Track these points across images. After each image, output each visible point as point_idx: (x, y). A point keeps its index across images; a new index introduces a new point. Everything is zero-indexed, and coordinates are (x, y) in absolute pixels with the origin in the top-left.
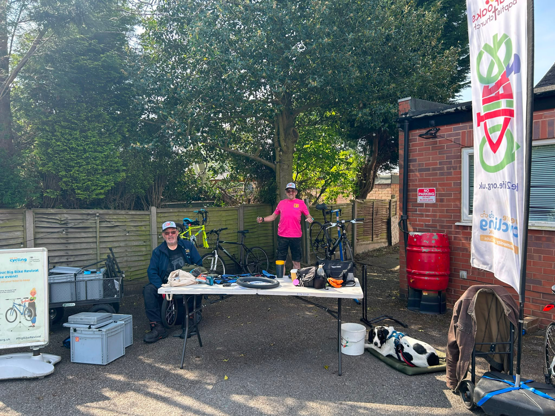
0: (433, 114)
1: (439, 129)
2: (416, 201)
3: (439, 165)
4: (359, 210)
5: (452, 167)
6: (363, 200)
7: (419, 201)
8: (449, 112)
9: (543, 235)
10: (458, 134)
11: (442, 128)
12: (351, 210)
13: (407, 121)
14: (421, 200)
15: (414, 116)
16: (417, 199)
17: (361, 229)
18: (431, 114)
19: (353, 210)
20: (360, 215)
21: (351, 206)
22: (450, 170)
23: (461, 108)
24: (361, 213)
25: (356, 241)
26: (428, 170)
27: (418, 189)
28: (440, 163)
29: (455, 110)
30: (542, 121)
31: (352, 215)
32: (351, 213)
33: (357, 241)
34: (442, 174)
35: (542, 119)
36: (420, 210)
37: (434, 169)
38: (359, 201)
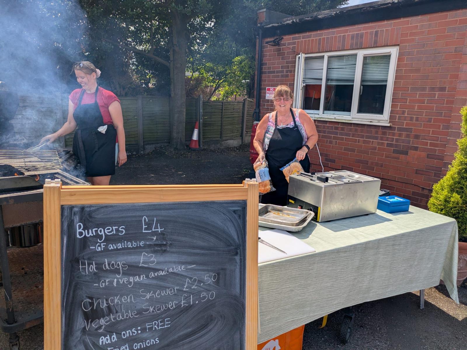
0: (278, 25)
1: (283, 38)
2: (265, 98)
3: (281, 69)
4: (249, 107)
5: (289, 70)
6: (253, 99)
7: (267, 98)
8: (288, 23)
9: (340, 126)
10: (294, 43)
11: (285, 37)
12: (242, 107)
13: (260, 30)
14: (268, 97)
15: (265, 26)
16: (265, 96)
17: (250, 123)
18: (276, 25)
19: (243, 107)
20: (249, 111)
21: (242, 103)
22: (288, 73)
23: (296, 20)
24: (251, 109)
25: (244, 132)
26: (274, 72)
27: (267, 88)
28: (282, 67)
29: (292, 22)
30: (348, 35)
31: (242, 111)
32: (241, 109)
33: (246, 133)
34: (282, 76)
35: (347, 33)
36: (268, 105)
37: (278, 72)
38: (249, 100)
